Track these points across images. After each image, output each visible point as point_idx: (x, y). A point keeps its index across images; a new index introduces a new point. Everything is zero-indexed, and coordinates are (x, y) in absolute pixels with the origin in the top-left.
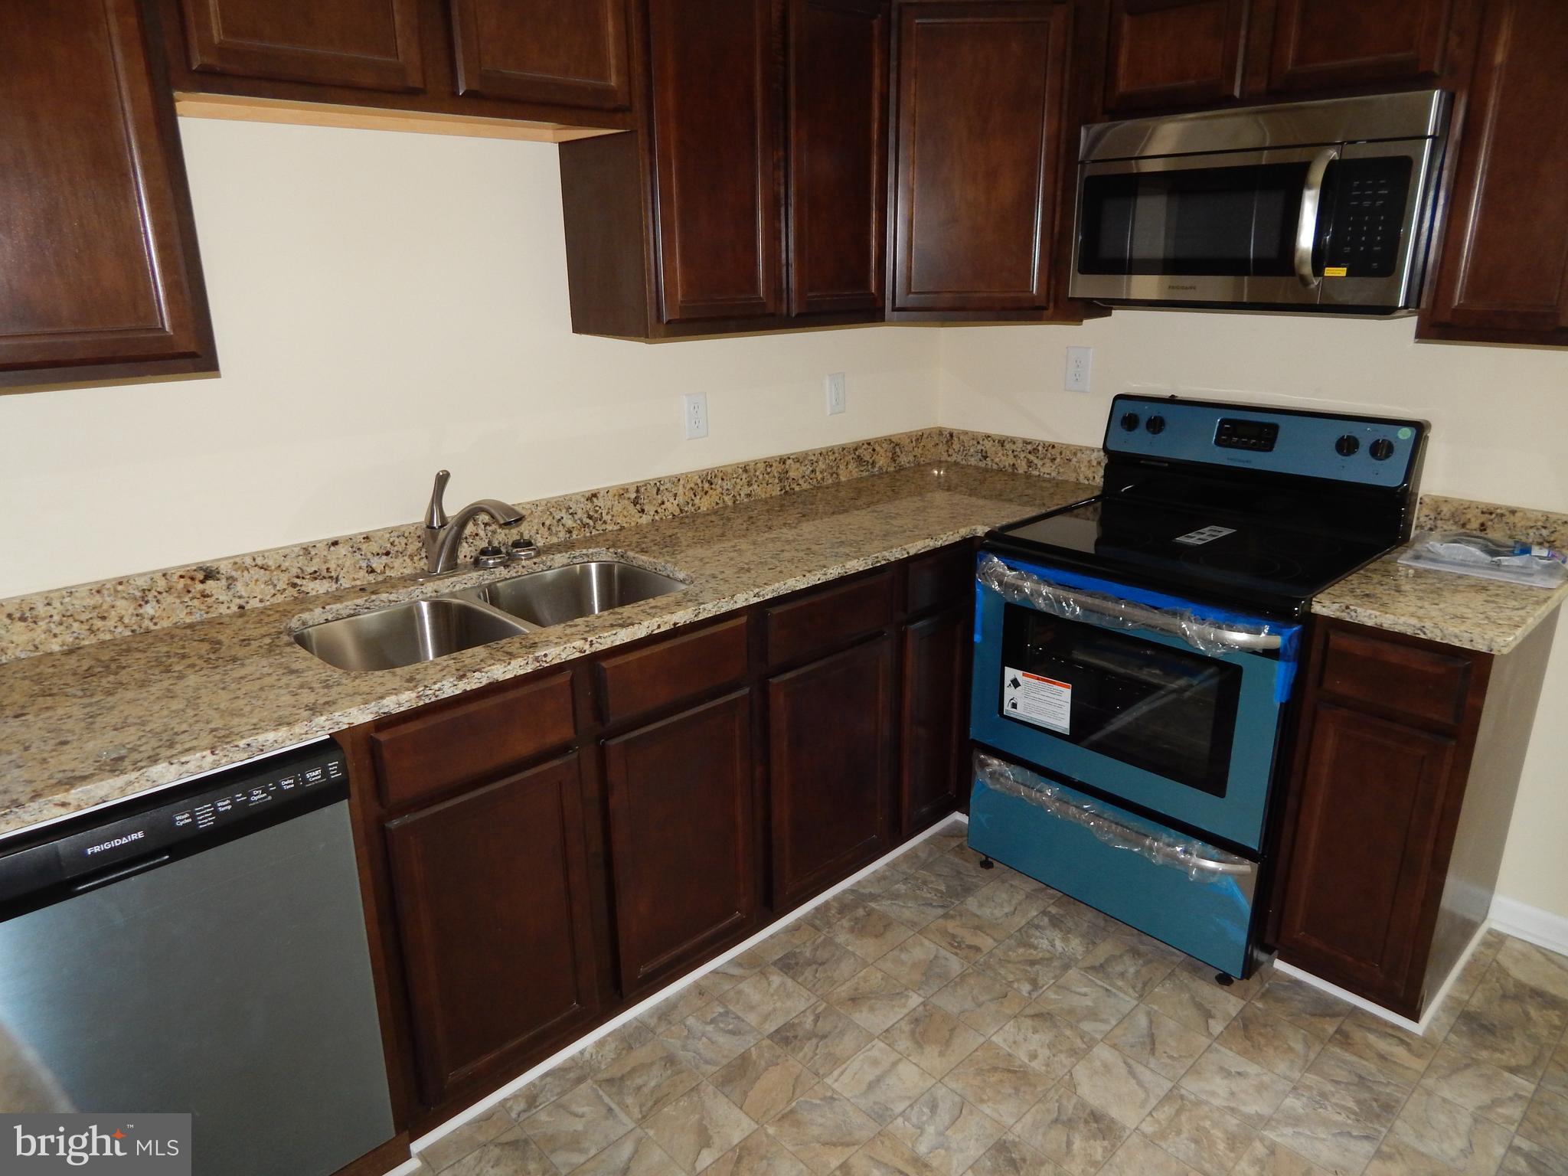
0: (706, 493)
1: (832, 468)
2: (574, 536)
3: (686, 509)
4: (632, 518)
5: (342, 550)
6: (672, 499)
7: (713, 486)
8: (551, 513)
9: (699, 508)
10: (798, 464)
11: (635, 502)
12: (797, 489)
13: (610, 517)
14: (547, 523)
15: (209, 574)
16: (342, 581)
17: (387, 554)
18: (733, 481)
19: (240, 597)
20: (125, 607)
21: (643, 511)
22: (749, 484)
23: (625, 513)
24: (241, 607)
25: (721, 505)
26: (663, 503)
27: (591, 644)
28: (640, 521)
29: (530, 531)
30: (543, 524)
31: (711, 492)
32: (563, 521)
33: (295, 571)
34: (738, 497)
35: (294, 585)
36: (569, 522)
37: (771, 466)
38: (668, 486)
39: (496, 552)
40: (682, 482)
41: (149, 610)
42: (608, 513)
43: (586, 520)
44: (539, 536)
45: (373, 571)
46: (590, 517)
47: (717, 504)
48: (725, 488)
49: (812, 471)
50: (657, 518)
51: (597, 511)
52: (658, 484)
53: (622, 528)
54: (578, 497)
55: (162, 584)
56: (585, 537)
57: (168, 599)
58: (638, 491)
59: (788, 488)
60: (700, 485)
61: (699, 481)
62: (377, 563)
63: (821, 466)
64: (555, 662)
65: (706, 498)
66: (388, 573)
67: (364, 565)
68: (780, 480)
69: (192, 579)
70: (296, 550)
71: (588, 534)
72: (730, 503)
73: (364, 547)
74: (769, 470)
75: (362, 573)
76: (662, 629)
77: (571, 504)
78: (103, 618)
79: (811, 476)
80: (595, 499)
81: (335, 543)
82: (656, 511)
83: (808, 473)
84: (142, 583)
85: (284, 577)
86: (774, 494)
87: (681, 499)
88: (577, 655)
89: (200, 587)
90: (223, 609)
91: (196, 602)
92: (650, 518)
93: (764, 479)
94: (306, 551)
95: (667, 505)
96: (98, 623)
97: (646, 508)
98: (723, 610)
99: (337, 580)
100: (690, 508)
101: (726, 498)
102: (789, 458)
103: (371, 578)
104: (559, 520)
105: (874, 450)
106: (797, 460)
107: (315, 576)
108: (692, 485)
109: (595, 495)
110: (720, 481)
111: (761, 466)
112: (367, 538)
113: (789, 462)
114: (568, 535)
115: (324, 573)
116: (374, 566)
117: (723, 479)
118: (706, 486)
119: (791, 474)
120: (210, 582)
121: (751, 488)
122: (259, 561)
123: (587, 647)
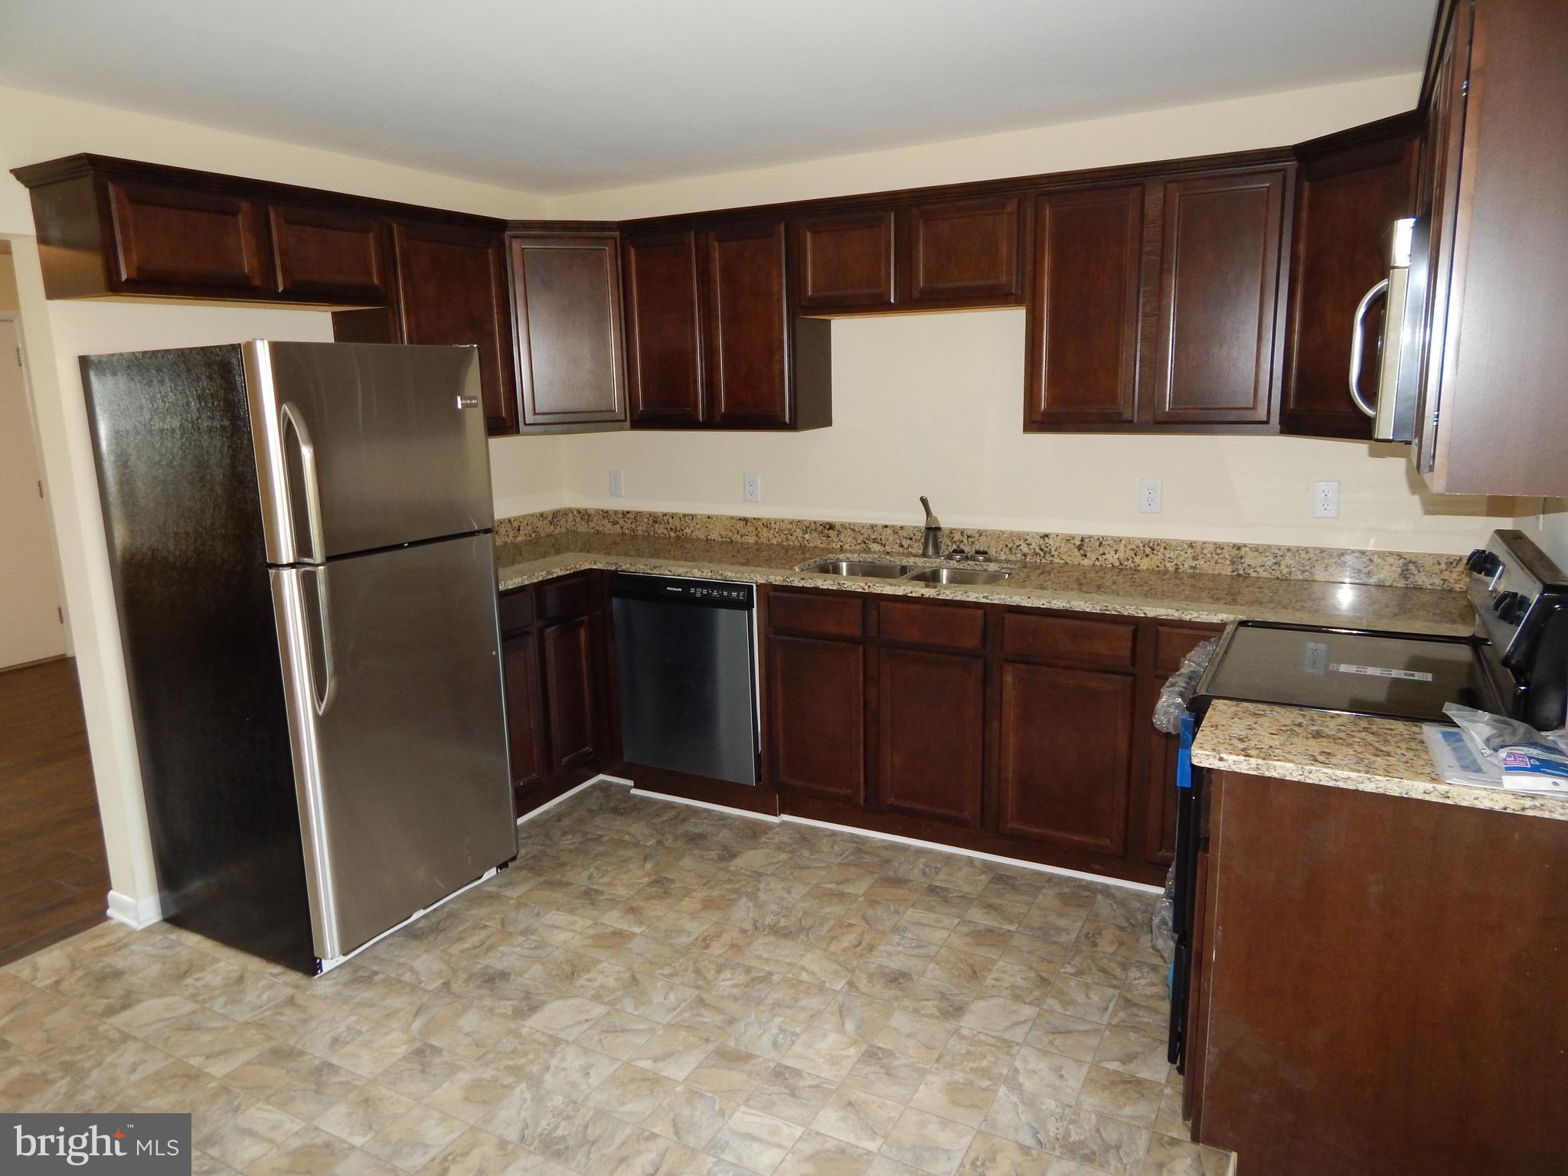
0: (1147, 556)
1: (1304, 565)
2: (1028, 559)
3: (1126, 563)
4: (1075, 558)
5: (889, 531)
6: (1113, 553)
7: (1155, 552)
8: (1013, 540)
9: (1139, 566)
10: (1256, 554)
11: (1080, 548)
12: (1254, 575)
13: (1056, 553)
14: (1010, 546)
15: (831, 527)
16: (887, 547)
17: (911, 539)
18: (1177, 553)
19: (842, 542)
20: (799, 533)
21: (1085, 556)
22: (1195, 558)
23: (1070, 554)
24: (841, 546)
25: (1162, 568)
26: (1104, 554)
27: (869, 586)
28: (1082, 562)
29: (997, 548)
30: (1006, 546)
31: (1151, 556)
32: (1021, 547)
33: (866, 535)
34: (1181, 567)
35: (865, 543)
36: (1025, 549)
37: (1223, 549)
38: (1110, 542)
39: (962, 552)
40: (1123, 542)
41: (807, 536)
42: (1056, 550)
43: (1038, 550)
44: (1002, 553)
45: (902, 546)
46: (1041, 550)
47: (1158, 567)
48: (1168, 556)
49: (1276, 564)
50: (1097, 563)
51: (1047, 547)
52: (1101, 539)
53: (1067, 563)
54: (1034, 535)
55: (813, 526)
56: (1036, 562)
57: (815, 534)
58: (1082, 540)
59: (1241, 572)
60: (1142, 548)
61: (1141, 545)
62: (905, 543)
63: (1288, 560)
64: (848, 589)
65: (1145, 560)
66: (910, 550)
67: (898, 542)
68: (1233, 563)
69: (825, 527)
70: (868, 525)
71: (1039, 561)
72: (1172, 569)
73: (900, 532)
74: (1219, 552)
75: (897, 546)
76: (913, 595)
77: (1028, 538)
78: (791, 535)
79: (1273, 567)
80: (1046, 539)
81: (886, 527)
82: (1097, 559)
83: (1270, 563)
84: (807, 524)
85: (861, 537)
86: (1223, 573)
87: (1121, 555)
88: (861, 590)
89: (826, 531)
90: (834, 545)
91: (824, 538)
92: (1091, 563)
93: (1213, 558)
94: (873, 527)
95: (1107, 556)
96: (789, 537)
97: (1088, 554)
98: (958, 598)
99: (885, 546)
100: (1129, 564)
101: (1168, 565)
102: (1245, 546)
103: (901, 549)
104: (1018, 546)
105: (1371, 560)
106: (1256, 549)
107: (875, 541)
108: (1134, 547)
109: (1047, 536)
110: (1162, 550)
111: (1211, 548)
112: (902, 528)
113: (1244, 550)
114: (1023, 558)
115: (879, 541)
116: (903, 543)
117: (1165, 548)
118: (1148, 550)
119: (1248, 561)
120: (831, 531)
121: (1196, 562)
122: (852, 526)
123: (866, 588)
